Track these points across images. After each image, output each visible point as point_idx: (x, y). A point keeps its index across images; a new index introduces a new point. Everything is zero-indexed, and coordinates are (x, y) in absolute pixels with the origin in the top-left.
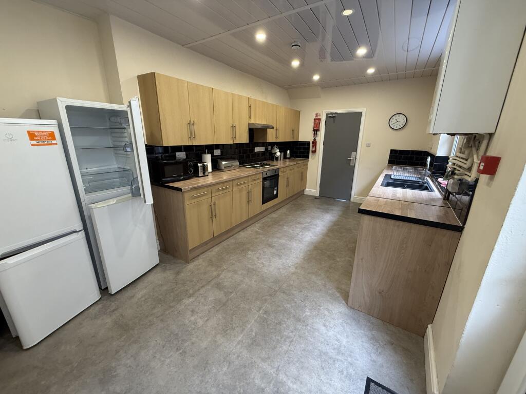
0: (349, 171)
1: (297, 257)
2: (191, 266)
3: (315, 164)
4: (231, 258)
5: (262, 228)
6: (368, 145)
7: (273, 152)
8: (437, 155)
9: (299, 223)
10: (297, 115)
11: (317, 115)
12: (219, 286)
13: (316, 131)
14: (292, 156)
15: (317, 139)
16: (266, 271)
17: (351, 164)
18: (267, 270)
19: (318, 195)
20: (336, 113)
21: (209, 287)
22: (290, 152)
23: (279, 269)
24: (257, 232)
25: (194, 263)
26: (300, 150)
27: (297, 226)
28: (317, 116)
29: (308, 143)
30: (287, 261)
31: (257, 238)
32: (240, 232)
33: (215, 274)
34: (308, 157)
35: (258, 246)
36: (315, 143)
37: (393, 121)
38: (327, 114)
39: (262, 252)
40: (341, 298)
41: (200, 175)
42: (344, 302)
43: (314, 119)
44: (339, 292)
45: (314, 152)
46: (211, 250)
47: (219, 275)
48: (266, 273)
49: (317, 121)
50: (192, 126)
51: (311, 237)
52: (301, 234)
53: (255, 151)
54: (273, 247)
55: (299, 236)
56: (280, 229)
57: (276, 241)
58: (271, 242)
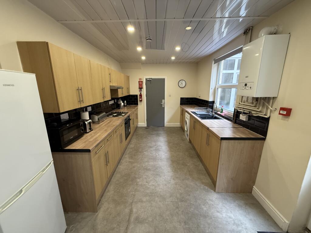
0: (162, 110)
1: (168, 172)
2: (101, 214)
3: (142, 108)
4: (129, 190)
5: (131, 157)
6: (170, 96)
7: (119, 103)
8: (209, 101)
9: (151, 147)
10: (128, 78)
11: (140, 79)
12: (139, 221)
13: (141, 88)
14: (127, 104)
15: (142, 94)
16: (160, 190)
17: (163, 106)
18: (160, 189)
19: (146, 126)
20: (151, 79)
21: (132, 226)
22: (127, 102)
23: (166, 185)
24: (130, 162)
25: (102, 209)
26: (132, 100)
27: (151, 149)
28: (140, 80)
29: (137, 96)
30: (165, 177)
31: (134, 167)
32: (119, 166)
33: (127, 210)
34: (137, 104)
35: (139, 172)
36: (141, 95)
37: (180, 83)
38: (146, 79)
39: (146, 177)
40: (209, 189)
41: (88, 132)
43: (139, 81)
44: (205, 185)
45: (141, 101)
46: (107, 190)
47: (131, 211)
48: (161, 192)
49: (141, 83)
50: (80, 91)
51: (164, 154)
52: (157, 154)
53: (110, 104)
54: (149, 170)
55: (157, 156)
56: (143, 155)
57: (148, 165)
58: (145, 167)
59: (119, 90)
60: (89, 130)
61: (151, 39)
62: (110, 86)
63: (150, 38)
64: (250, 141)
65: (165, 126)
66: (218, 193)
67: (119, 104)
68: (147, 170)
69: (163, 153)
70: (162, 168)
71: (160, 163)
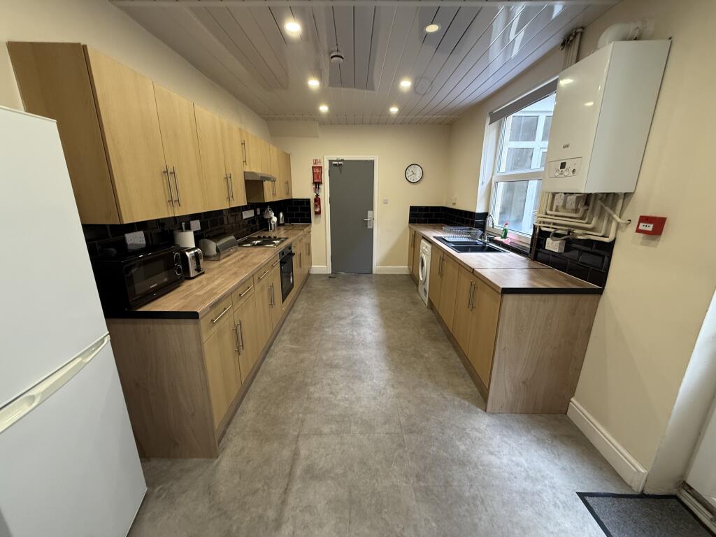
0: (367, 235)
1: (381, 370)
2: (225, 462)
3: (321, 230)
4: (291, 411)
5: (296, 340)
6: (386, 202)
7: (266, 217)
8: (477, 212)
9: (341, 318)
10: (287, 159)
11: (316, 161)
12: (312, 474)
13: (317, 183)
14: (286, 221)
15: (321, 196)
16: (361, 410)
17: (369, 227)
18: (361, 407)
19: (331, 272)
20: (342, 160)
21: (297, 485)
22: (285, 216)
23: (375, 398)
24: (292, 350)
25: (228, 451)
26: (298, 212)
27: (341, 323)
28: (315, 163)
29: (308, 201)
30: (374, 381)
31: (302, 361)
32: (267, 360)
33: (286, 453)
34: (309, 221)
35: (315, 372)
36: (317, 200)
37: (409, 173)
38: (330, 162)
39: (330, 382)
40: (473, 407)
42: (479, 410)
43: (313, 168)
44: (464, 399)
45: (318, 213)
46: (239, 411)
47: (296, 454)
48: (363, 412)
49: (317, 171)
50: (171, 178)
51: (371, 334)
52: (355, 334)
53: (244, 217)
54: (337, 367)
55: (356, 337)
56: (323, 335)
57: (334, 356)
58: (328, 360)
59: (267, 184)
60: (196, 273)
61: (342, 57)
62: (244, 172)
63: (339, 54)
64: (568, 297)
65: (374, 272)
66: (492, 413)
67: (267, 219)
68: (331, 367)
69: (370, 331)
70: (367, 362)
71: (362, 352)
